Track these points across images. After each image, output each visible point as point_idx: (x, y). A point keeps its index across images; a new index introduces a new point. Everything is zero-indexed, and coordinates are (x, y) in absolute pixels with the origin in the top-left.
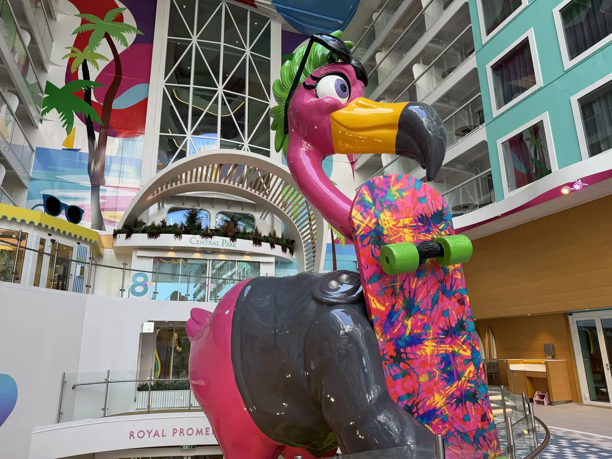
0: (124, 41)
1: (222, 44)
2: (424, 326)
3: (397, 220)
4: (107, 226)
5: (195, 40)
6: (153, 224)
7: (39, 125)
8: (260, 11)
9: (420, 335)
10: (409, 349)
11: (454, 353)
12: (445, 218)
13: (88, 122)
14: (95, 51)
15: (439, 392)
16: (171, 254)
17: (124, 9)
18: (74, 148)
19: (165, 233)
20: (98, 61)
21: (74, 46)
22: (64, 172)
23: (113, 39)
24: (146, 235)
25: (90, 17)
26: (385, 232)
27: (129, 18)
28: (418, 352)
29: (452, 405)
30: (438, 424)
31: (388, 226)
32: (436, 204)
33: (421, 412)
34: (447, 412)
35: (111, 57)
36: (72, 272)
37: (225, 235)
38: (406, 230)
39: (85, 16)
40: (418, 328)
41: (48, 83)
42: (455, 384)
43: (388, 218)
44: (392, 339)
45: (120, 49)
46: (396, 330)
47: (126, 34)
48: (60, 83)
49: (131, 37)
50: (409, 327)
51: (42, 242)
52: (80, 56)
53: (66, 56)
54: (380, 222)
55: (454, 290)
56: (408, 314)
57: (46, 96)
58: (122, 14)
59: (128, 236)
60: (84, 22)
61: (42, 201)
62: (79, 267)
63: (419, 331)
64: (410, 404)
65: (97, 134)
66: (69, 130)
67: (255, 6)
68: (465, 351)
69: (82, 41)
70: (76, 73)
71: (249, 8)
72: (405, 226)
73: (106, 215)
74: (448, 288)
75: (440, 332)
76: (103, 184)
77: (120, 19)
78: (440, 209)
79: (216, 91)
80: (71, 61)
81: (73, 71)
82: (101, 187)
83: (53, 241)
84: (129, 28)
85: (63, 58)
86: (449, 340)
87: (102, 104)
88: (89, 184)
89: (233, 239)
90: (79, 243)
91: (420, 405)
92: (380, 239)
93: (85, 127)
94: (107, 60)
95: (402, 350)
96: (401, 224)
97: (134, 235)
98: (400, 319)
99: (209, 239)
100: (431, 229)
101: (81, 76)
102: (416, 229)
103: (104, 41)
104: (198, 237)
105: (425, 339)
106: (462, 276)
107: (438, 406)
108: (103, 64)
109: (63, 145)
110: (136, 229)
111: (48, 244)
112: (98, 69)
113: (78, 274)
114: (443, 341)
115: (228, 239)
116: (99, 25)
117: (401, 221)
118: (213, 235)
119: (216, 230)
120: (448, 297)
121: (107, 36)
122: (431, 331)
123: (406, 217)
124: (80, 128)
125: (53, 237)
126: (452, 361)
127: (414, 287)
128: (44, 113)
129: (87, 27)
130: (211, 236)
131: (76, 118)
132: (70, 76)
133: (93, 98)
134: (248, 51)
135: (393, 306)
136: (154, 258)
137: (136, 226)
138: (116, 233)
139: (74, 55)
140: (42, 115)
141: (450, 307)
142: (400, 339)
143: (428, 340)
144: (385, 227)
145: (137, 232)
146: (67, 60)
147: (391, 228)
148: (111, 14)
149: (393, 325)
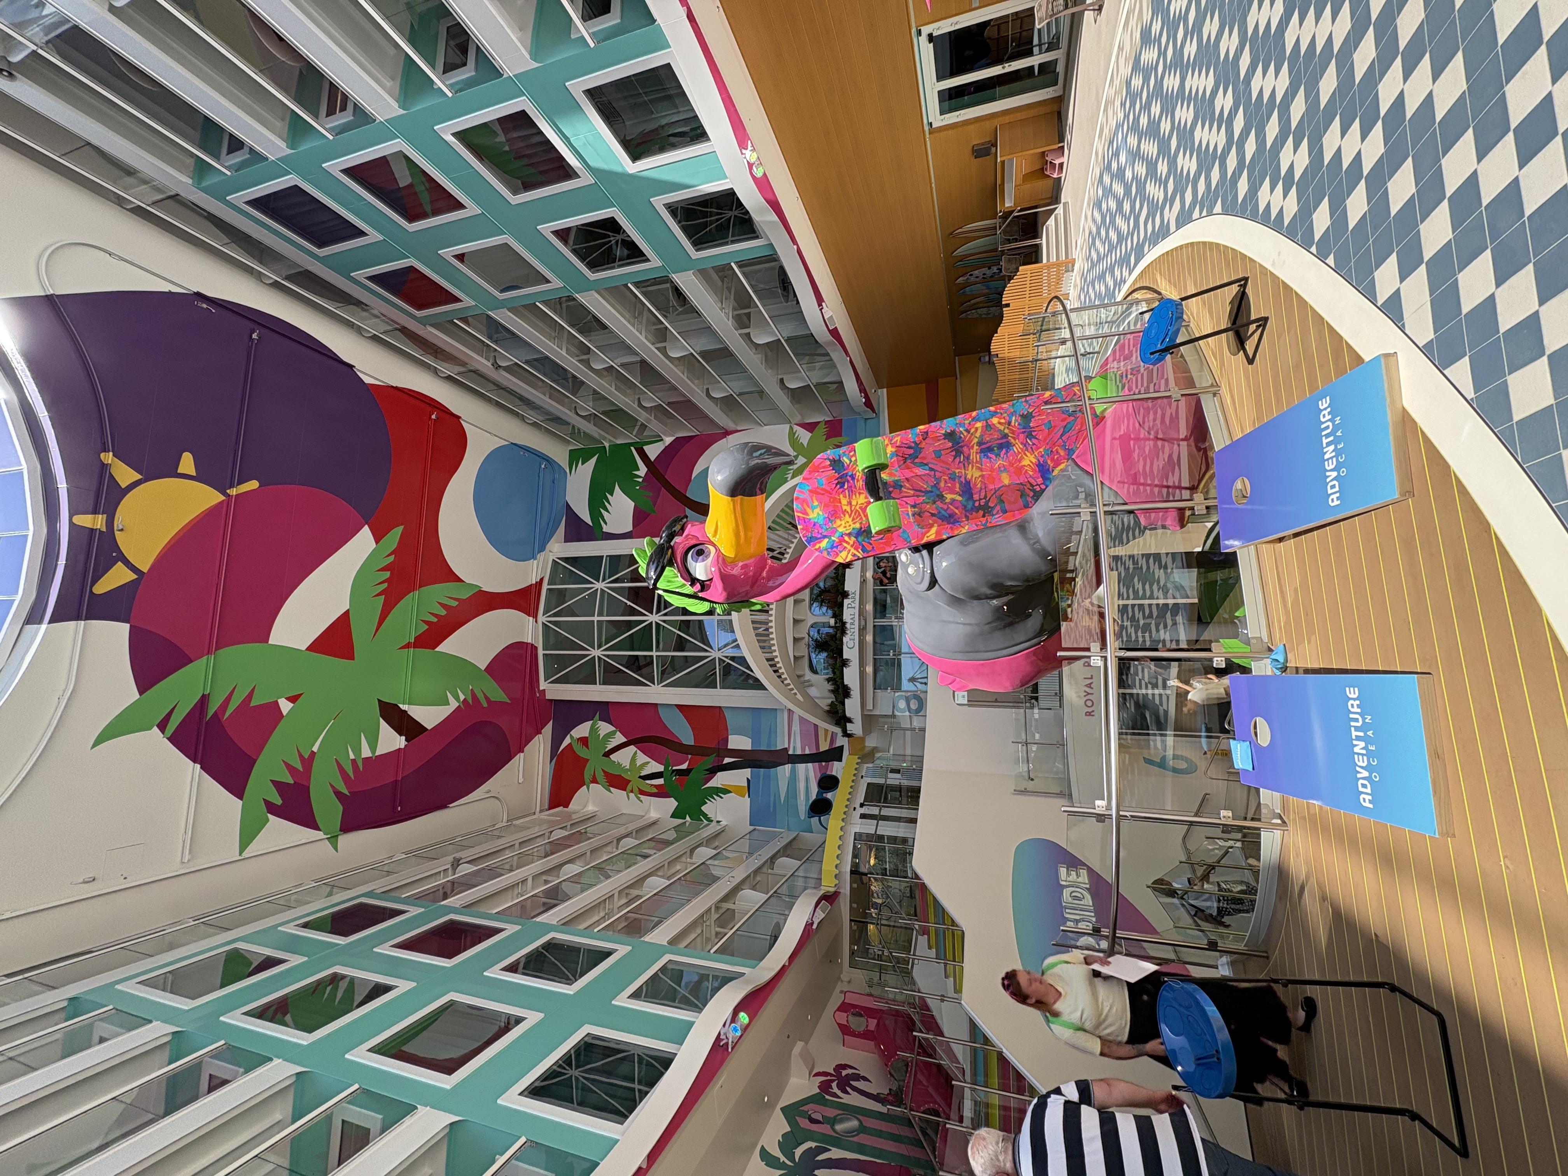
0: (610, 735)
1: (596, 618)
2: (953, 479)
3: (844, 512)
4: (838, 744)
5: (596, 653)
6: (832, 691)
7: (723, 823)
8: (546, 573)
9: (961, 483)
10: (976, 497)
11: (979, 444)
12: (838, 458)
13: (713, 772)
14: (628, 767)
15: (1020, 461)
16: (869, 669)
17: (572, 737)
18: (746, 785)
19: (843, 678)
20: (638, 763)
21: (624, 790)
22: (777, 795)
23: (609, 747)
24: (846, 701)
25: (588, 774)
26: (858, 526)
27: (582, 730)
28: (979, 486)
29: (1034, 444)
30: (1052, 460)
31: (851, 523)
32: (824, 467)
33: (1040, 480)
34: (1041, 450)
35: (632, 749)
36: (897, 782)
37: (841, 605)
38: (854, 503)
39: (587, 780)
40: (954, 485)
41: (673, 816)
42: (1012, 440)
43: (843, 522)
44: (966, 516)
45: (620, 739)
46: (957, 511)
47: (602, 733)
48: (671, 804)
49: (605, 728)
50: (954, 496)
51: (863, 816)
52: (636, 783)
53: (639, 798)
54: (847, 532)
55: (913, 445)
56: (941, 497)
57: (688, 818)
58: (578, 739)
59: (850, 720)
60: (594, 781)
61: (815, 820)
62: (890, 775)
63: (958, 485)
64: (1032, 494)
65: (727, 760)
66: (726, 791)
67: (542, 580)
68: (977, 429)
69: (617, 781)
70: (656, 786)
71: (545, 587)
72: (850, 503)
73: (824, 747)
74: (911, 451)
75: (957, 460)
76: (786, 750)
77: (584, 741)
78: (828, 463)
79: (657, 623)
80: (642, 792)
81: (655, 790)
82: (790, 752)
83: (862, 805)
84: (593, 730)
85: (641, 801)
86: (965, 449)
87: (690, 756)
88: (788, 767)
89: (845, 595)
90: (862, 777)
91: (1032, 481)
92: (864, 531)
93: (719, 773)
94: (636, 753)
95: (977, 504)
96: (848, 508)
97: (848, 714)
98: (945, 507)
99: (848, 626)
100: (850, 474)
101: (660, 781)
102: (852, 490)
103: (613, 757)
104: (845, 640)
105: (965, 479)
106: (898, 435)
107: (1034, 460)
108: (642, 758)
109: (744, 796)
110: (840, 711)
111: (864, 810)
112: (648, 763)
113: (898, 776)
114: (968, 458)
115: (846, 602)
116: (595, 765)
117: (844, 508)
118: (841, 620)
119: (834, 616)
120: (920, 453)
121: (607, 754)
122: (957, 471)
123: (840, 502)
124: (720, 779)
125: (858, 806)
126: (987, 445)
127: (912, 492)
128: (710, 820)
129: (600, 776)
130: (844, 624)
131: (711, 784)
132: (661, 793)
133: (684, 766)
134: (600, 585)
135: (933, 515)
136: (875, 689)
137: (837, 712)
138: (846, 734)
139: (636, 790)
140: (712, 821)
141: (931, 449)
142: (965, 507)
143: (966, 475)
144: (853, 526)
145: (844, 711)
146: (642, 797)
147: (853, 519)
148: (581, 752)
149: (952, 515)
